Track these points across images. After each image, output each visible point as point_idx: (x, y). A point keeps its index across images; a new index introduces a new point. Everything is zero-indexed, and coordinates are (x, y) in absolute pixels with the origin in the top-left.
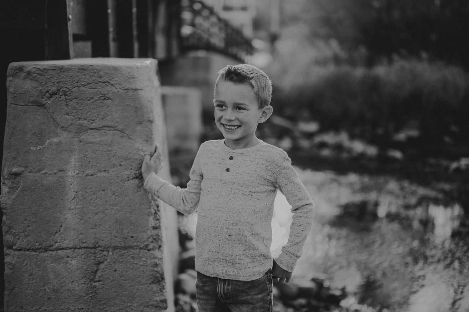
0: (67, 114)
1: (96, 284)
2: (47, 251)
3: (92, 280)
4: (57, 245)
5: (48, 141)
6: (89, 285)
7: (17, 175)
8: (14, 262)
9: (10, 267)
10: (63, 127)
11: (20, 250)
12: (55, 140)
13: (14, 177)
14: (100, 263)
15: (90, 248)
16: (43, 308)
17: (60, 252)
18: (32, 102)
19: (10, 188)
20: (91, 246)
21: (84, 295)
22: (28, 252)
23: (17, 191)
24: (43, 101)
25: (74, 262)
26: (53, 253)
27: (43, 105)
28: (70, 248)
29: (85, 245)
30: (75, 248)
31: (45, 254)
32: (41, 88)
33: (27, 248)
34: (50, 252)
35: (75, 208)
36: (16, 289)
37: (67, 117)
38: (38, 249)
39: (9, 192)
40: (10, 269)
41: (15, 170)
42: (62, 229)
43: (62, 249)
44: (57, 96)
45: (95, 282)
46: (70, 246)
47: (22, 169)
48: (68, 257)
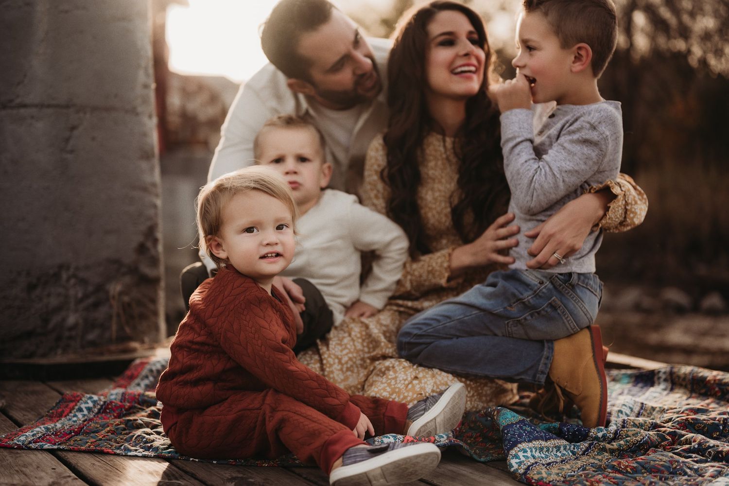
1: (69, 156)
2: (4, 108)
3: (63, 150)
4: (18, 101)
6: (58, 157)
14: (73, 128)
15: (61, 107)
17: (22, 111)
20: (62, 103)
25: (40, 125)
26: (14, 111)
28: (36, 106)
29: (55, 102)
30: (42, 106)
34: (10, 110)
42: (26, 80)
43: (25, 106)
45: (67, 152)
48: (32, 117)
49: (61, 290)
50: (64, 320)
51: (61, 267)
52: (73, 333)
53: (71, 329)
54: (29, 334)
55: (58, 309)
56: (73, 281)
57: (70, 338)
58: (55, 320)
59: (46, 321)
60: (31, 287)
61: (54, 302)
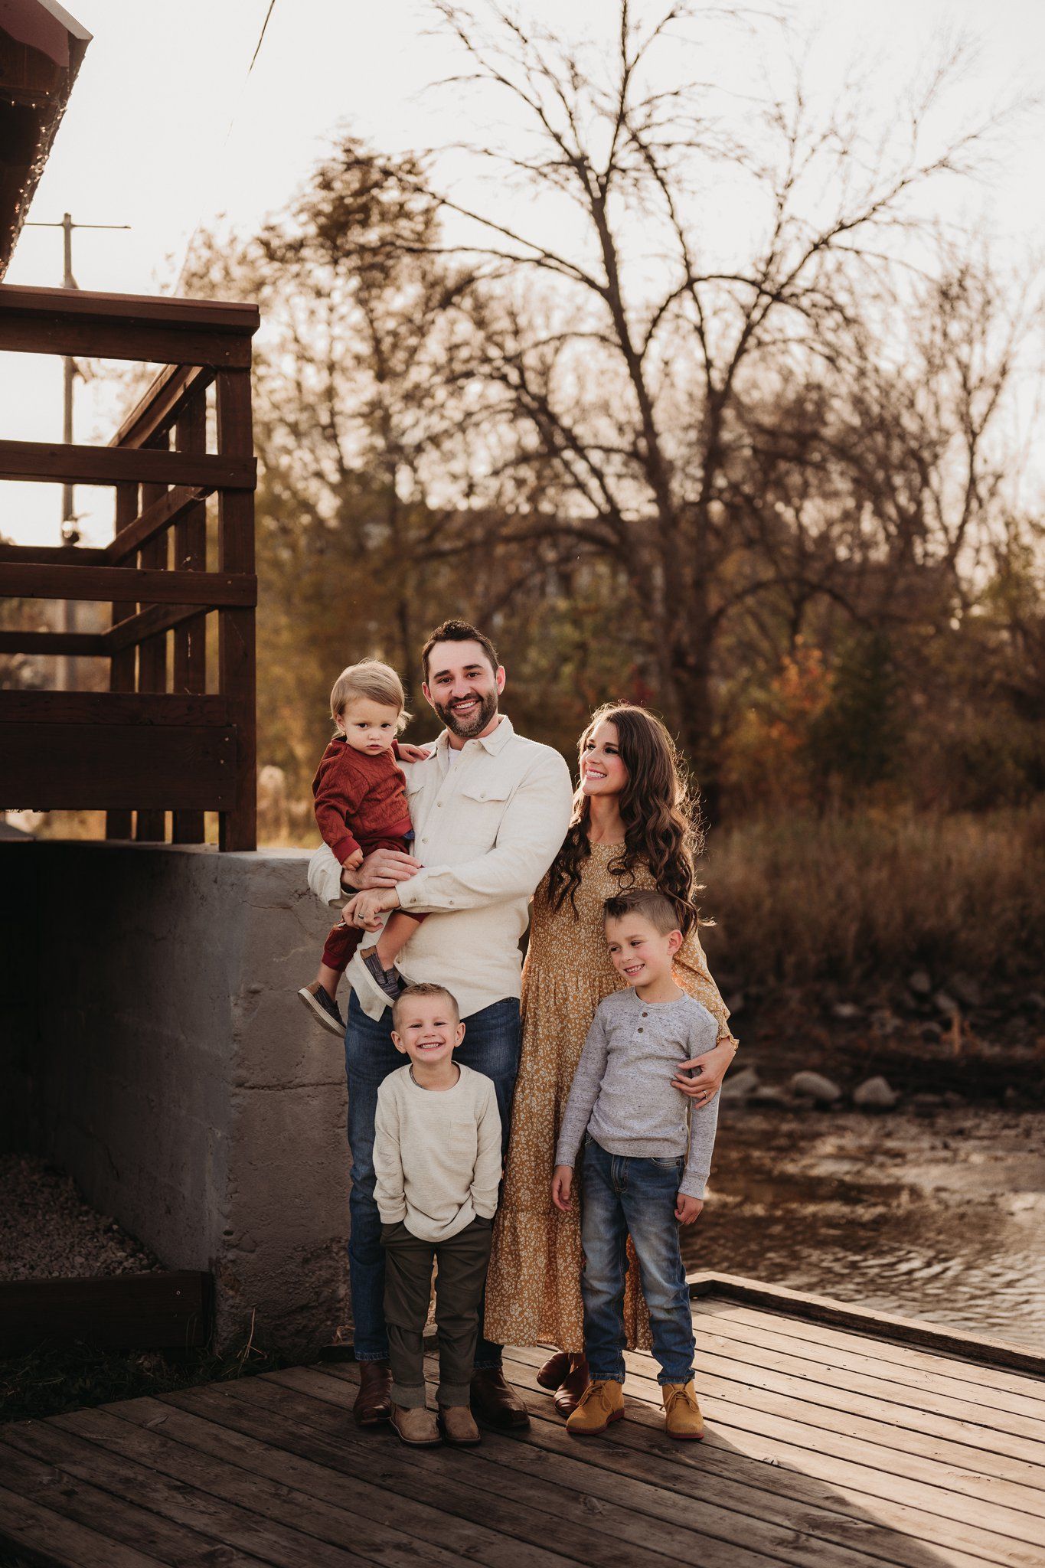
0: (318, 919)
1: (339, 1131)
2: (284, 1089)
3: (335, 1126)
4: (297, 1080)
5: (293, 951)
6: (331, 1133)
7: (256, 992)
8: (245, 1104)
9: (240, 1109)
10: (311, 934)
11: (253, 1088)
12: (301, 950)
13: (251, 995)
15: (335, 1084)
16: (275, 1164)
17: (300, 1090)
18: (278, 904)
19: (246, 1009)
20: (337, 1081)
21: (325, 1145)
22: (262, 1091)
23: (255, 1013)
24: (291, 902)
25: (315, 1103)
26: (292, 1091)
27: (289, 908)
28: (313, 1085)
29: (330, 1080)
30: (318, 1085)
31: (282, 1093)
32: (288, 887)
33: (264, 1084)
34: (288, 1091)
35: (320, 1034)
36: (246, 1139)
37: (316, 921)
38: (275, 1086)
39: (244, 1015)
40: (240, 1113)
41: (255, 986)
42: (304, 1060)
43: (304, 1086)
44: (307, 897)
45: (339, 1128)
46: (313, 1081)
47: (262, 986)
48: (309, 1096)
49: (331, 1263)
50: (334, 1291)
51: (332, 1240)
52: (342, 1304)
53: (342, 1300)
54: (303, 1308)
55: (328, 1282)
56: (342, 1253)
57: (339, 1310)
58: (326, 1292)
59: (318, 1294)
60: (306, 1261)
61: (325, 1274)
